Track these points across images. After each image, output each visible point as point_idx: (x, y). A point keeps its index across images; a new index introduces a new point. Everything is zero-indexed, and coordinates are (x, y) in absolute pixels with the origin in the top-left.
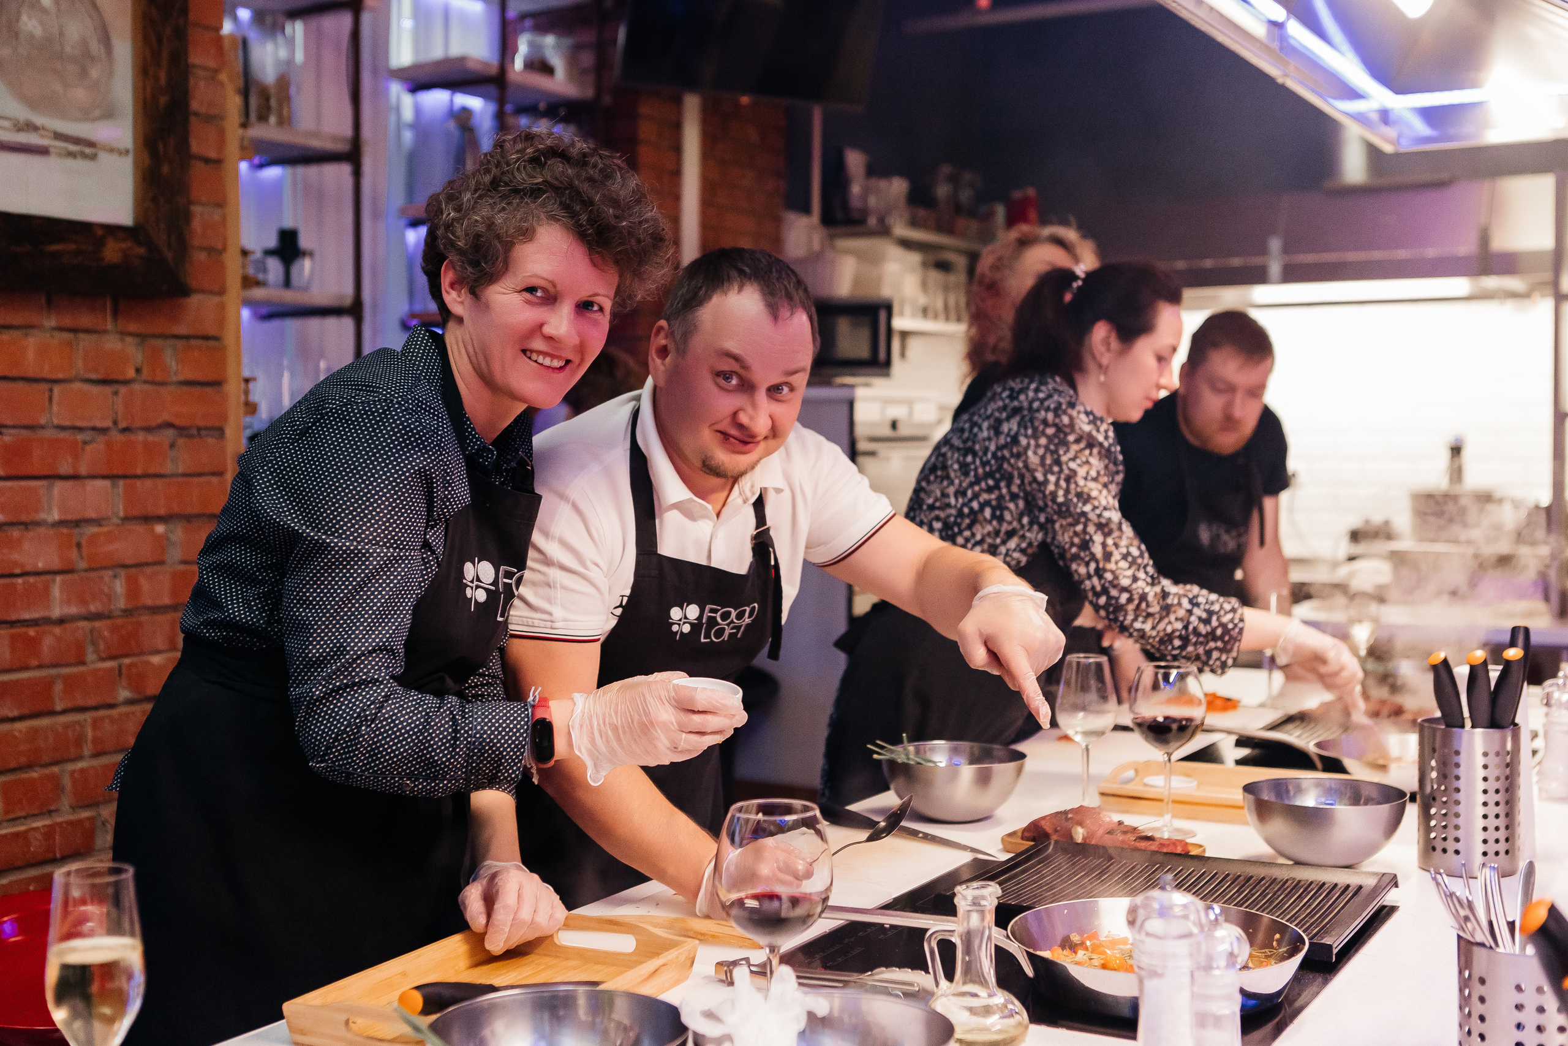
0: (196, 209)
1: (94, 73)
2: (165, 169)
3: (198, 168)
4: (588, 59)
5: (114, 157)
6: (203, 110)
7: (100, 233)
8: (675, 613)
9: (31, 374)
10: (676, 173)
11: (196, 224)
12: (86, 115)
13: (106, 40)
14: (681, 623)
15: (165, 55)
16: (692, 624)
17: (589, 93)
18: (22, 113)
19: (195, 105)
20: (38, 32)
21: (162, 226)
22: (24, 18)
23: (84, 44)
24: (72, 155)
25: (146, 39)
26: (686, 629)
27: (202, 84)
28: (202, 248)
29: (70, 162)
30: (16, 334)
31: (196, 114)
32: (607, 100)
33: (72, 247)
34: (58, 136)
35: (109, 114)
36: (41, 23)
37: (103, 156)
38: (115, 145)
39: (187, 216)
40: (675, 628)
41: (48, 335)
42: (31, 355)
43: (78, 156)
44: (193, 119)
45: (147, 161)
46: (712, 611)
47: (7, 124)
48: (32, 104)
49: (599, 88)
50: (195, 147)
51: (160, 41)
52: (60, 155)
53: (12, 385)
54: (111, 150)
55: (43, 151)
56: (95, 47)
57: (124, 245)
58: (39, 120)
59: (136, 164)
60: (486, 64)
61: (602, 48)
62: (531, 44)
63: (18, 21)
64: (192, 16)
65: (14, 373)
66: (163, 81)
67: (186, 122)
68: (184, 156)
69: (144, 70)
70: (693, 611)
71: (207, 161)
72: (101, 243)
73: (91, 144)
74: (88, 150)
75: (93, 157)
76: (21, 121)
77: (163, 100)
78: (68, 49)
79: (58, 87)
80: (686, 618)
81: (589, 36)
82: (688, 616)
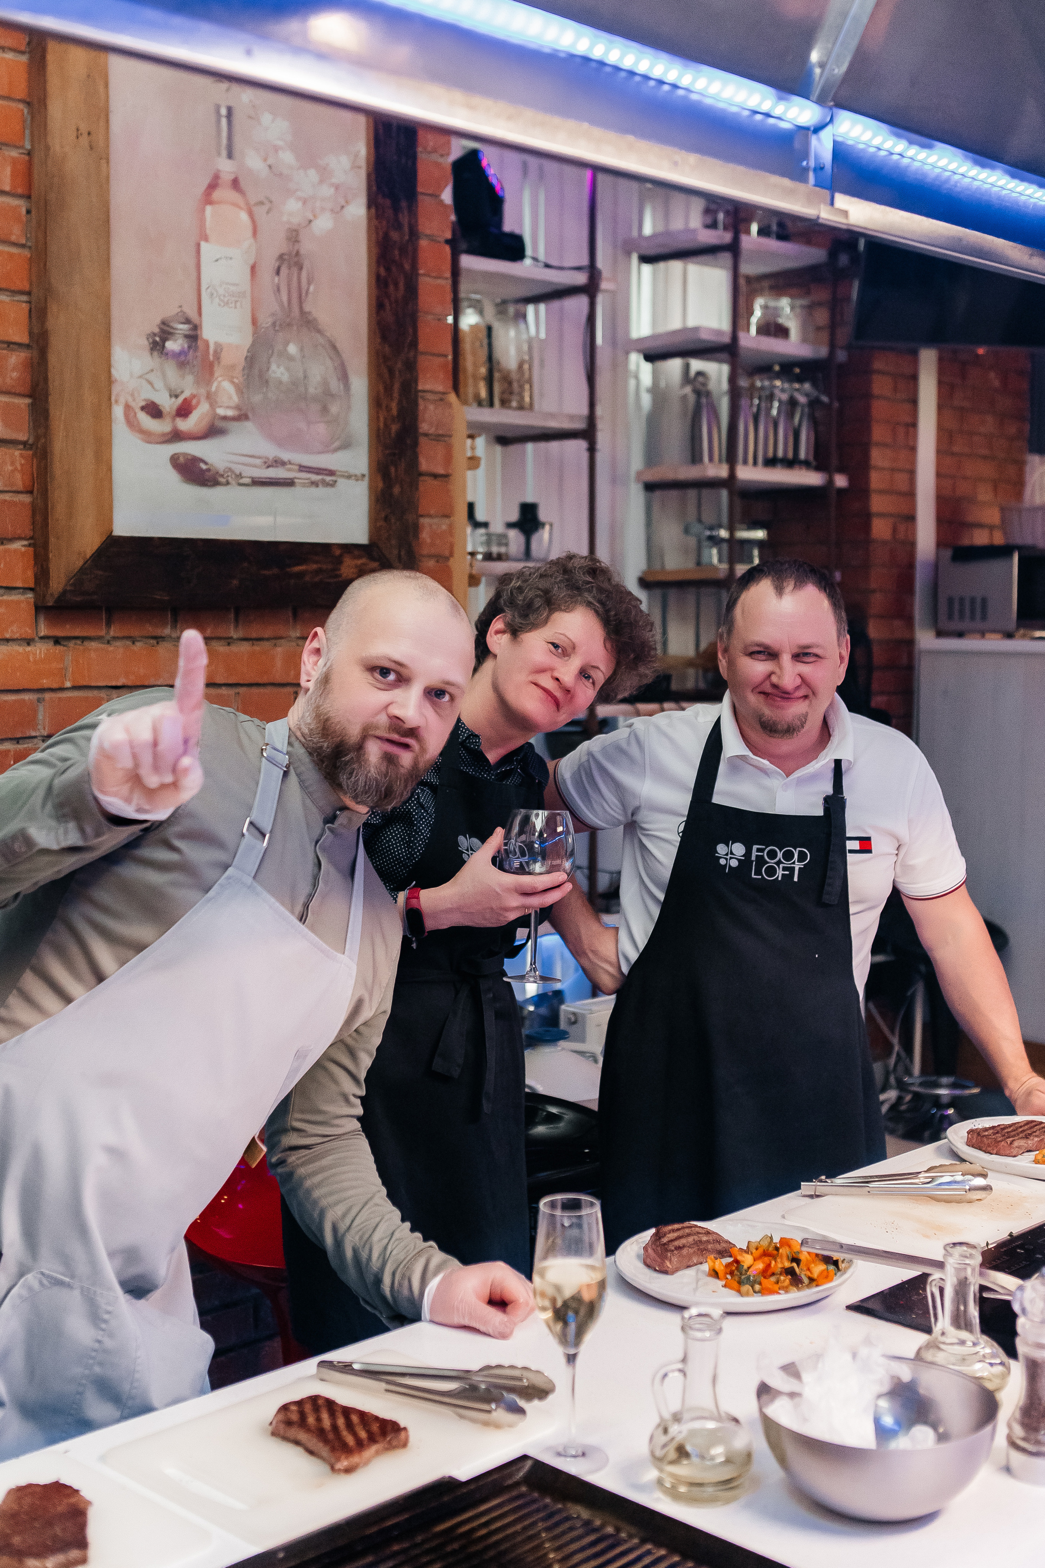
0: (424, 521)
1: (334, 409)
2: (396, 490)
3: (426, 485)
4: (822, 316)
5: (352, 482)
6: (432, 431)
7: (338, 552)
8: (721, 849)
9: (279, 679)
10: (913, 425)
11: (425, 535)
12: (328, 448)
13: (344, 377)
14: (728, 857)
15: (397, 386)
16: (739, 860)
17: (823, 352)
18: (271, 451)
19: (424, 427)
20: (285, 378)
21: (393, 542)
22: (274, 367)
23: (325, 383)
24: (315, 484)
25: (380, 375)
26: (734, 863)
27: (431, 407)
28: (430, 556)
29: (313, 490)
30: (266, 645)
31: (426, 435)
32: (841, 356)
33: (315, 566)
34: (303, 468)
35: (346, 445)
36: (288, 369)
37: (341, 482)
38: (353, 471)
39: (416, 529)
40: (722, 862)
41: (294, 644)
42: (279, 663)
43: (320, 485)
44: (422, 440)
45: (381, 485)
46: (758, 850)
47: (258, 462)
48: (280, 443)
49: (832, 346)
50: (424, 465)
51: (391, 371)
52: (304, 485)
53: (262, 690)
54: (349, 477)
55: (289, 483)
56: (335, 385)
57: (359, 562)
58: (285, 456)
59: (372, 488)
60: (719, 332)
61: (835, 306)
62: (765, 307)
63: (268, 369)
64: (421, 347)
65: (265, 680)
66: (395, 412)
67: (416, 444)
68: (414, 473)
69: (377, 403)
70: (739, 849)
71: (435, 476)
72: (339, 561)
73: (331, 473)
74: (328, 479)
75: (333, 484)
76: (271, 458)
77: (394, 428)
78: (311, 390)
79: (302, 425)
80: (732, 853)
81: (822, 294)
82: (734, 852)
